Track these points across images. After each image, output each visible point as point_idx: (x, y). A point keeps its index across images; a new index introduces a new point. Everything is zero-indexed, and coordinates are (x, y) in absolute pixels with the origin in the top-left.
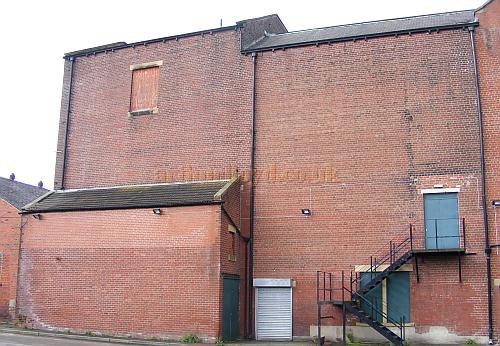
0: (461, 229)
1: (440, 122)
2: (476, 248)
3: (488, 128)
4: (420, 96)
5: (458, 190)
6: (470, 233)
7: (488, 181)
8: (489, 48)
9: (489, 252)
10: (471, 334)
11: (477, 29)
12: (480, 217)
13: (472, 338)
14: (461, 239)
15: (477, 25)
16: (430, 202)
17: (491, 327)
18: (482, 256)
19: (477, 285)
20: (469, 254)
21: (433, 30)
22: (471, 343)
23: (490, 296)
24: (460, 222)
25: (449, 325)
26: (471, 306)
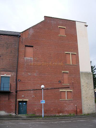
0: (10, 86)
1: (7, 58)
2: (13, 91)
3: (19, 61)
4: (3, 51)
5: (10, 76)
6: (12, 87)
7: (18, 74)
8: (22, 42)
9: (16, 92)
10: (11, 113)
11: (20, 37)
12: (15, 83)
13: (11, 114)
14: (10, 89)
15: (20, 36)
16: (3, 78)
17: (16, 111)
18: (15, 93)
19: (13, 100)
20: (11, 92)
21: (9, 35)
22: (10, 115)
23: (16, 103)
24: (10, 84)
25: (5, 111)
26: (11, 106)
